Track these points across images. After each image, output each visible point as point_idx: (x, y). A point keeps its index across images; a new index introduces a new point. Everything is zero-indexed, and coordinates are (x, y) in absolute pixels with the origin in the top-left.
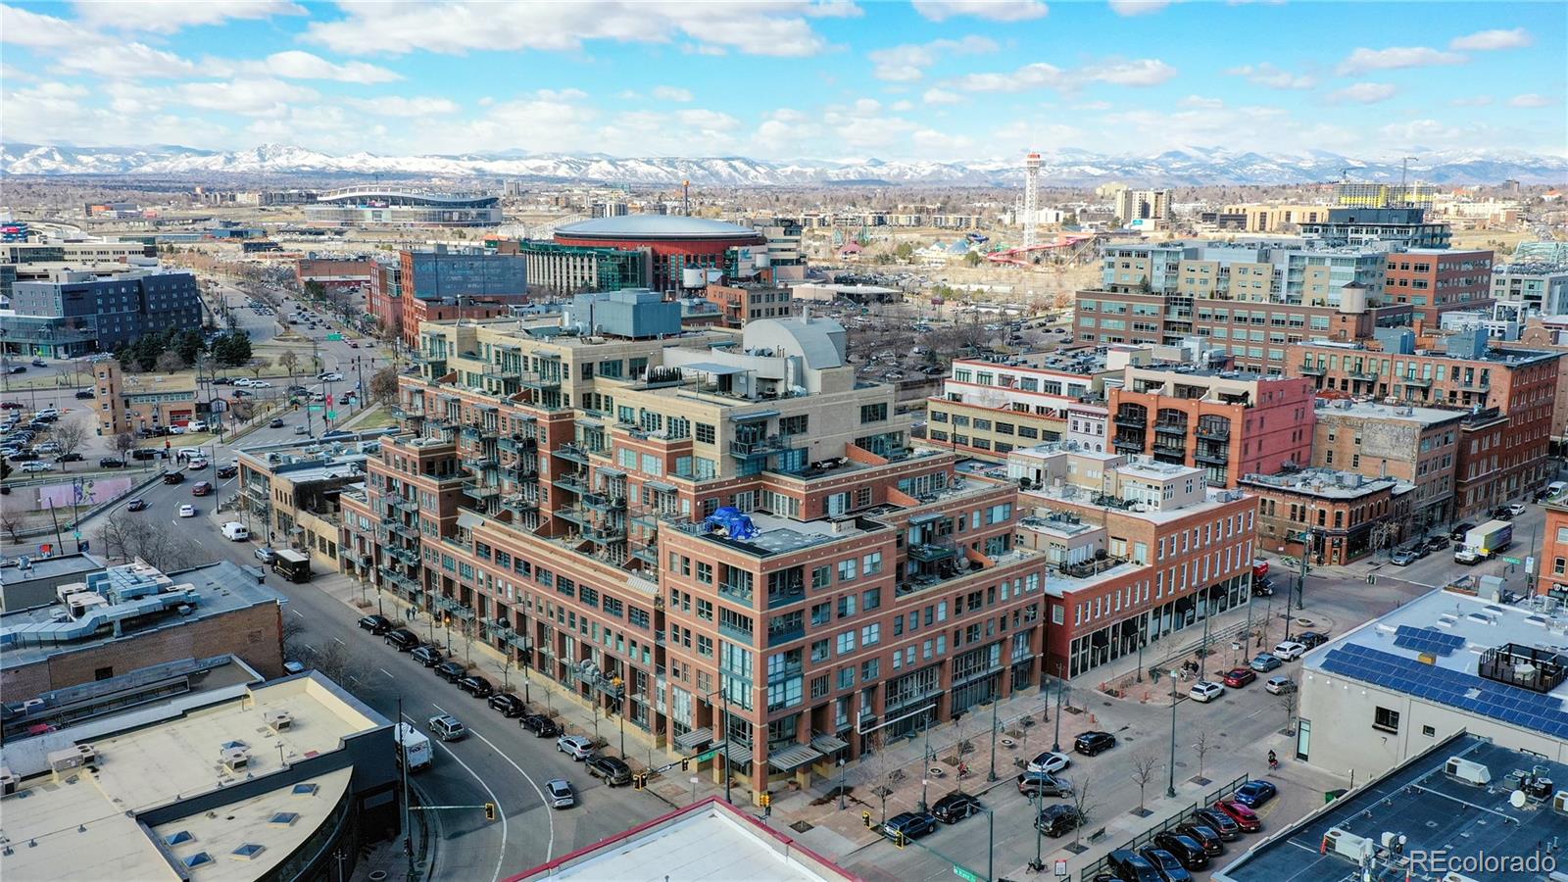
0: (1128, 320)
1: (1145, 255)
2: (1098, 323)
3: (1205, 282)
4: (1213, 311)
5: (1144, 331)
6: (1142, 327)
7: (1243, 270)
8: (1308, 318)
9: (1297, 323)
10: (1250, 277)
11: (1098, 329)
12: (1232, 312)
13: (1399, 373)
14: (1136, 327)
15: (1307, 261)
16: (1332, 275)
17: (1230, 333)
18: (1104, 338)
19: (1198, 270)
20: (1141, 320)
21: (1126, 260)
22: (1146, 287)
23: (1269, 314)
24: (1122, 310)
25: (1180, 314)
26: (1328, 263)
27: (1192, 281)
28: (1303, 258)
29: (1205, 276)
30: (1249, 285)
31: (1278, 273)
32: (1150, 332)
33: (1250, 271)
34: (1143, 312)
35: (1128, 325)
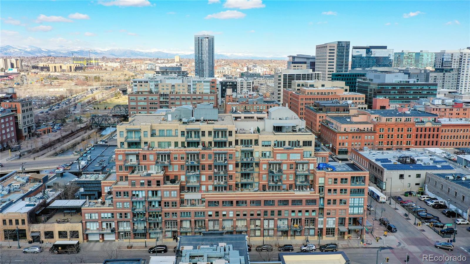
0: (148, 102)
1: (147, 82)
2: (137, 103)
3: (168, 89)
4: (175, 97)
5: (153, 105)
6: (152, 103)
7: (179, 85)
8: (202, 97)
9: (200, 99)
10: (181, 88)
11: (137, 105)
12: (181, 97)
13: (255, 109)
14: (150, 104)
15: (197, 82)
16: (204, 85)
17: (181, 103)
18: (140, 108)
19: (165, 86)
20: (152, 101)
21: (141, 84)
22: (151, 92)
23: (191, 97)
24: (145, 99)
25: (163, 99)
26: (203, 82)
27: (163, 89)
28: (196, 81)
29: (167, 87)
30: (181, 89)
31: (189, 86)
32: (155, 105)
33: (181, 85)
34: (152, 99)
35: (148, 103)
